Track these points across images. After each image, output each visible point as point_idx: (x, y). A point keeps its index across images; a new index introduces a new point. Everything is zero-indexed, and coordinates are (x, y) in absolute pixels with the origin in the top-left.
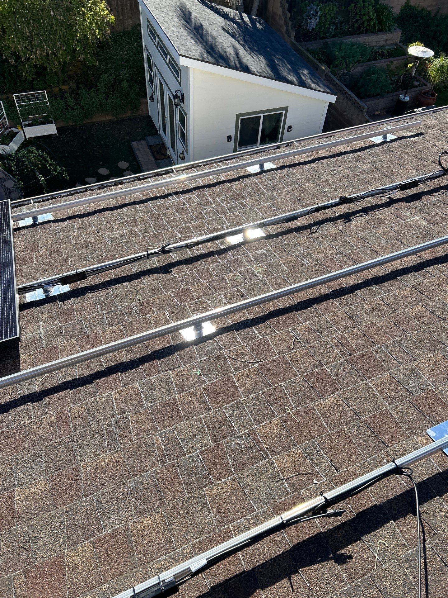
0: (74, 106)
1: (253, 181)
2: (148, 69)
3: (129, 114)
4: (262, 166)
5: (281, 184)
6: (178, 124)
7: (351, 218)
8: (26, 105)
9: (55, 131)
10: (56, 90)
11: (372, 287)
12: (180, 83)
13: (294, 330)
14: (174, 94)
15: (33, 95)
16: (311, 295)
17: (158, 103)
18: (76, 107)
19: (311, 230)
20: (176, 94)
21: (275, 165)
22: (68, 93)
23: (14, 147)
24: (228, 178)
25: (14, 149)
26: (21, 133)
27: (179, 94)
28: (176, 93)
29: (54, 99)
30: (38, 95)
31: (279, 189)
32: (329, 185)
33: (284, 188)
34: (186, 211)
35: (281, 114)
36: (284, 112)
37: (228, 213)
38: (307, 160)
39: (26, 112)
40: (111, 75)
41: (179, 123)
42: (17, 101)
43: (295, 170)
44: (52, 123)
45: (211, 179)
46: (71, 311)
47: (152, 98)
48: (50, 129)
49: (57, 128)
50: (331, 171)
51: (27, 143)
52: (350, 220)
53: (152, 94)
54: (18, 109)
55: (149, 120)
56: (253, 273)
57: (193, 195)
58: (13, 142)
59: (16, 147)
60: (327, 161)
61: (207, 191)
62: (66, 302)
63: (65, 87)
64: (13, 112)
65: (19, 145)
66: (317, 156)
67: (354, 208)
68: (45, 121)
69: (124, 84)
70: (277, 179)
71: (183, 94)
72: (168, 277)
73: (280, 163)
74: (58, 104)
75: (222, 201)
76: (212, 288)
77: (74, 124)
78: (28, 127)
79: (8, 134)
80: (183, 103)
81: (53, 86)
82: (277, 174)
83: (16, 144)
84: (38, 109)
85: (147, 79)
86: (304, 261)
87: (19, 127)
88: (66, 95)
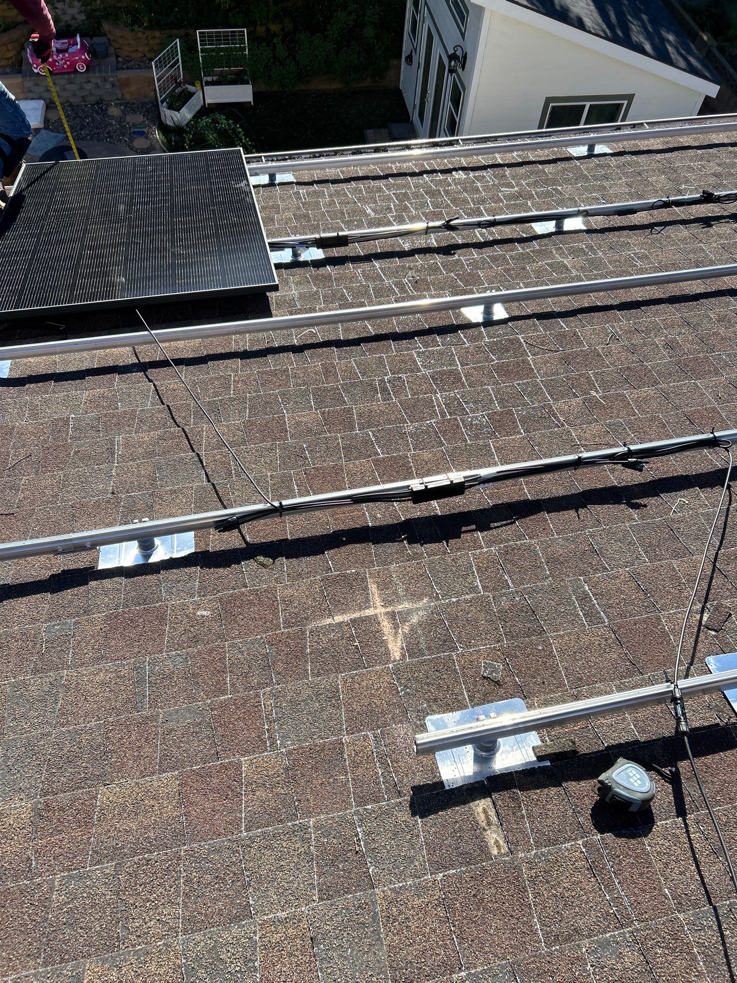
0: (285, 60)
1: (576, 165)
2: (412, 8)
3: (367, 83)
4: (591, 148)
5: (617, 173)
6: (447, 104)
7: (712, 223)
8: (212, 50)
9: (250, 98)
10: (261, 30)
11: (724, 298)
12: (463, 35)
13: (613, 327)
14: (451, 52)
15: (226, 35)
16: (640, 297)
17: (419, 68)
18: (288, 61)
19: (651, 231)
20: (455, 53)
21: (611, 149)
22: (279, 37)
23: (186, 115)
24: (538, 159)
25: (186, 118)
26: (199, 95)
27: (459, 53)
28: (455, 51)
29: (256, 44)
30: (234, 36)
31: (612, 180)
32: (687, 181)
33: (620, 178)
34: (477, 190)
35: (621, 105)
36: (626, 102)
37: (536, 199)
38: (661, 148)
39: (212, 60)
40: (350, 13)
41: (450, 103)
42: (200, 41)
43: (641, 159)
44: (248, 83)
45: (514, 158)
46: (329, 277)
47: (409, 59)
48: (243, 93)
49: (254, 93)
50: (695, 165)
51: (206, 111)
52: (711, 226)
53: (411, 52)
54: (200, 55)
55: (397, 96)
56: (565, 266)
57: (487, 174)
58: (187, 108)
59: (189, 116)
60: (691, 153)
61: (508, 171)
62: (321, 269)
63: (274, 28)
64: (193, 59)
65: (194, 113)
66: (676, 145)
67: (719, 212)
68: (238, 80)
69: (369, 32)
70: (611, 166)
71: (466, 53)
72: (450, 258)
73: (619, 147)
74: (261, 52)
75: (528, 184)
76: (508, 276)
77: (280, 89)
78: (211, 85)
79: (181, 93)
80: (463, 70)
81: (259, 23)
82: (613, 161)
83: (190, 111)
84: (230, 58)
85: (407, 27)
86: (636, 262)
87: (198, 85)
88: (275, 40)
